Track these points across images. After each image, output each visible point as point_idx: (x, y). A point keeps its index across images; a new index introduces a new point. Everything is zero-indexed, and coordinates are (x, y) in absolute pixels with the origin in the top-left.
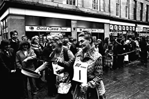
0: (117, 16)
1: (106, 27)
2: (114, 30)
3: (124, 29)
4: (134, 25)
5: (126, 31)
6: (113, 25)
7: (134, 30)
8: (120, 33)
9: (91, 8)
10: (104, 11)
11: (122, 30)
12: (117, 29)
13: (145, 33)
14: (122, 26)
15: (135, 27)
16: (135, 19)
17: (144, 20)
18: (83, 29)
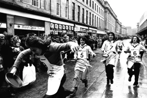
0: (58, 16)
1: (47, 25)
2: (55, 29)
3: (64, 28)
4: (73, 25)
5: (66, 30)
6: (53, 23)
8: (60, 31)
9: (31, 4)
10: (45, 9)
11: (63, 30)
12: (57, 28)
14: (62, 25)
16: (74, 19)
17: (81, 21)
18: (21, 26)
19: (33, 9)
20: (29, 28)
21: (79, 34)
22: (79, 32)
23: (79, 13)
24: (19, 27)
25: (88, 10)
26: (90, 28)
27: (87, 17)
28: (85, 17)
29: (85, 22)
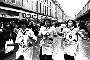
0: (27, 9)
1: (21, 15)
2: (26, 17)
3: (32, 17)
5: (32, 18)
6: (25, 14)
7: (37, 18)
8: (29, 19)
9: (10, 1)
10: (19, 5)
12: (27, 17)
13: (42, 19)
14: (30, 15)
15: (38, 16)
16: (37, 11)
17: (42, 13)
18: (4, 16)
19: (11, 5)
20: (9, 17)
21: (40, 20)
22: (41, 19)
23: (40, 7)
24: (2, 16)
25: (46, 6)
26: (47, 17)
27: (45, 10)
28: (44, 10)
29: (44, 13)
